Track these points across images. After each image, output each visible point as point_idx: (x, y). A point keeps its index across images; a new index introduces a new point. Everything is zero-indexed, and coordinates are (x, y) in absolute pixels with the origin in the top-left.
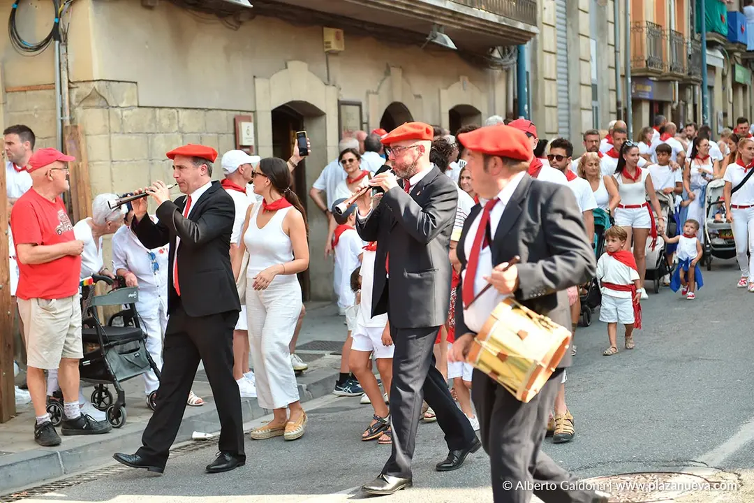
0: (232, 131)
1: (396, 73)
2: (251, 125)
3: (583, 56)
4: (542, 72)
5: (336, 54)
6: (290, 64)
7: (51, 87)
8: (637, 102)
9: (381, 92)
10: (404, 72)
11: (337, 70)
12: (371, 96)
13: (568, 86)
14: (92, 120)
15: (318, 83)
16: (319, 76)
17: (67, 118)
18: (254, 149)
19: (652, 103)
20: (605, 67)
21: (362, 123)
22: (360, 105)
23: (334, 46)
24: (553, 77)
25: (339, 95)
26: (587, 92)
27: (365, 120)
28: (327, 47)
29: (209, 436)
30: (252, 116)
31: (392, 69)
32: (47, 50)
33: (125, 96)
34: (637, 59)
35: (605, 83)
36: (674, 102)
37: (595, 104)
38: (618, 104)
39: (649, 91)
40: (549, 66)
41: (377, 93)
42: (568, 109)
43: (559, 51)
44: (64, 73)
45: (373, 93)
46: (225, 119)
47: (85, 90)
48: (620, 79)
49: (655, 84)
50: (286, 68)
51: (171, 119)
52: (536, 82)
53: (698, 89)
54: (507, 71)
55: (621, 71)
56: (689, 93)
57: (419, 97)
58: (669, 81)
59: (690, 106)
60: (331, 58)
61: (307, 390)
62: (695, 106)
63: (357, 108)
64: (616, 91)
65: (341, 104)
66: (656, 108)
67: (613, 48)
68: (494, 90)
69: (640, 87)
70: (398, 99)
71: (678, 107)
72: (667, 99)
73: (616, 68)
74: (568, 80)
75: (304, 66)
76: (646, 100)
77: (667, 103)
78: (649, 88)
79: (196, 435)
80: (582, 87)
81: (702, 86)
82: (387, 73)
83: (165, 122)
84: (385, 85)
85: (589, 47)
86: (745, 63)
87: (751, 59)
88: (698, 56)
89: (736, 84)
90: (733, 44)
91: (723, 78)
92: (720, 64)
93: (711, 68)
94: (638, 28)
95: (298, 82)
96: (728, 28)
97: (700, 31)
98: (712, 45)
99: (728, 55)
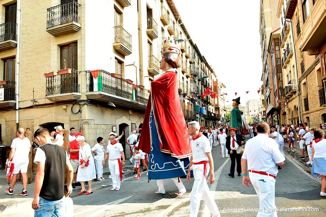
5: (131, 115)
6: (123, 117)
7: (78, 120)
11: (131, 117)
12: (137, 122)
14: (86, 127)
15: (128, 120)
16: (128, 119)
17: (81, 126)
22: (135, 124)
23: (131, 114)
25: (131, 122)
28: (129, 114)
29: (105, 186)
30: (115, 126)
32: (78, 114)
33: (92, 122)
44: (81, 118)
46: (110, 127)
47: (85, 121)
51: (101, 126)
58: (190, 120)
65: (132, 124)
75: (125, 117)
79: (103, 186)
82: (140, 118)
83: (99, 127)
84: (140, 120)
86: (203, 117)
87: (204, 116)
88: (195, 115)
89: (202, 120)
90: (201, 113)
91: (200, 119)
92: (199, 117)
93: (197, 117)
94: (184, 110)
95: (124, 120)
96: (200, 110)
97: (195, 111)
98: (197, 113)
99: (200, 115)
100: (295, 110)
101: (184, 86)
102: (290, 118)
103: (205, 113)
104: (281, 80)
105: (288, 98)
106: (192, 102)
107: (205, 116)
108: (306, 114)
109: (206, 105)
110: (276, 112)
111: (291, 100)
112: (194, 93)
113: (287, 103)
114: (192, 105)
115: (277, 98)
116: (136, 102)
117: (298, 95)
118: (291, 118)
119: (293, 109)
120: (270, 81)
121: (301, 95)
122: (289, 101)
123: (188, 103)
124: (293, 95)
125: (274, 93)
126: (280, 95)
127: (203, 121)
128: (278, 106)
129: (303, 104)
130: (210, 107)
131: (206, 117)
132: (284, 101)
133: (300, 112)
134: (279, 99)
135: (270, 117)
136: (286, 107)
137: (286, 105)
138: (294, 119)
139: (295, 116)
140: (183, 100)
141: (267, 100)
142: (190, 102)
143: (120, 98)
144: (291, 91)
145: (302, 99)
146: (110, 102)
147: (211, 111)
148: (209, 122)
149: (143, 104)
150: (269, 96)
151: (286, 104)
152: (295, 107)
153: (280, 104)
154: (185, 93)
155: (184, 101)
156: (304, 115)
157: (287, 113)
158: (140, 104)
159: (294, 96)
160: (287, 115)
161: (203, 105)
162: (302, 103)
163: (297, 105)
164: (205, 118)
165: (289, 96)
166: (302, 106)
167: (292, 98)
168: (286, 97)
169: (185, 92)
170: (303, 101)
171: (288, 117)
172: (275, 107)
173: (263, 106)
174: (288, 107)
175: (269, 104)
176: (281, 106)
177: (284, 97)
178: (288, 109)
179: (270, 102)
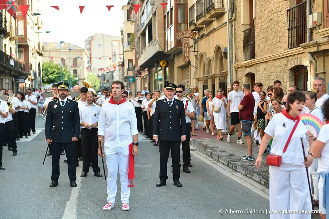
100: (217, 58)
102: (200, 75)
105: (199, 30)
108: (246, 67)
110: (163, 63)
111: (208, 35)
113: (195, 42)
115: (173, 28)
117: (229, 22)
118: (202, 76)
119: (211, 54)
121: (237, 22)
122: (202, 36)
124: (213, 21)
125: (165, 17)
126: (179, 21)
128: (173, 46)
129: (241, 43)
132: (189, 34)
133: (231, 63)
134: (176, 31)
135: (145, 73)
136: (192, 49)
137: (192, 46)
138: (213, 78)
139: (215, 71)
141: (143, 34)
144: (213, 12)
145: (237, 32)
150: (150, 25)
151: (191, 42)
152: (218, 49)
153: (179, 43)
156: (240, 70)
157: (193, 62)
159: (215, 25)
160: (193, 70)
162: (238, 40)
163: (225, 44)
165: (202, 23)
166: (235, 47)
167: (212, 27)
168: (195, 25)
170: (240, 37)
171: (196, 72)
172: (165, 49)
173: (130, 50)
174: (196, 50)
175: (149, 42)
176: (183, 47)
177: (192, 27)
178: (196, 56)
179: (150, 38)
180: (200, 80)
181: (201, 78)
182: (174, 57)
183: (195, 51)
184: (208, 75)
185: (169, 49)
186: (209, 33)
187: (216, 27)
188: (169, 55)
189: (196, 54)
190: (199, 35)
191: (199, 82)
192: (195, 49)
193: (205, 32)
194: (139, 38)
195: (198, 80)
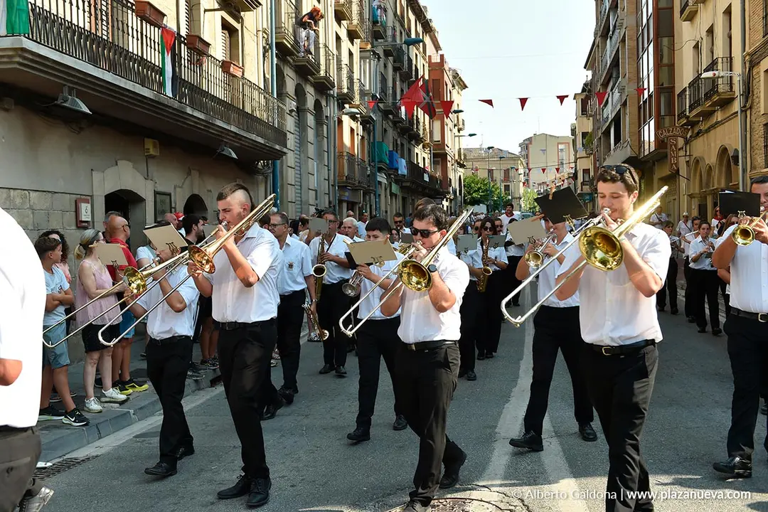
0: (74, 210)
1: (195, 174)
2: (89, 206)
3: (310, 171)
4: (287, 180)
5: (152, 157)
6: (119, 162)
8: (341, 202)
9: (184, 186)
10: (200, 174)
11: (153, 168)
12: (178, 190)
13: (301, 190)
15: (140, 178)
16: (142, 174)
18: (91, 223)
19: (348, 203)
20: (322, 179)
21: (171, 208)
22: (170, 195)
23: (152, 152)
24: (293, 184)
25: (155, 187)
26: (312, 194)
27: (173, 205)
28: (147, 152)
30: (90, 198)
31: (192, 171)
34: (341, 175)
35: (322, 189)
36: (360, 203)
37: (317, 202)
38: (330, 202)
39: (347, 195)
40: (291, 176)
41: (181, 187)
42: (301, 205)
43: (296, 168)
45: (179, 187)
46: (67, 201)
48: (331, 186)
49: (350, 192)
50: (117, 165)
51: (24, 198)
52: (282, 186)
53: (372, 195)
54: (266, 178)
55: (331, 183)
56: (368, 197)
57: (210, 191)
58: (358, 190)
59: (368, 206)
60: (150, 161)
61: (134, 414)
62: (371, 206)
63: (169, 197)
64: (329, 194)
65: (156, 193)
66: (350, 205)
67: (326, 168)
68: (258, 190)
69: (342, 193)
70: (196, 192)
71: (362, 206)
72: (355, 201)
73: (328, 180)
74: (301, 186)
75: (130, 164)
76: (345, 201)
77: (356, 203)
78: (347, 194)
80: (310, 191)
81: (375, 195)
82: (189, 174)
83: (19, 201)
84: (187, 182)
85: (312, 165)
86: (397, 182)
87: (399, 180)
88: (373, 175)
89: (392, 194)
90: (391, 170)
91: (386, 189)
92: (384, 181)
93: (380, 183)
94: (341, 156)
95: (126, 176)
96: (389, 160)
97: (373, 161)
98: (380, 170)
99: (388, 176)
100: (721, 164)
101: (339, 69)
102: (694, 189)
103: (403, 169)
104: (665, 60)
105: (693, 124)
106: (363, 130)
107: (402, 182)
109: (405, 142)
111: (708, 131)
112: (374, 97)
113: (687, 142)
114: (363, 137)
115: (652, 123)
116: (176, 105)
117: (742, 111)
118: (697, 191)
119: (712, 159)
120: (626, 67)
121: (754, 111)
122: (698, 133)
123: (352, 130)
124: (715, 111)
125: (640, 108)
126: (663, 113)
127: (396, 195)
128: (653, 149)
129: (760, 142)
130: (418, 150)
131: (404, 184)
132: (677, 132)
133: (744, 171)
134: (657, 127)
136: (682, 153)
137: (683, 148)
138: (715, 193)
139: (719, 182)
140: (336, 119)
141: (607, 133)
142: (357, 127)
143: (108, 77)
144: (716, 98)
145: (755, 125)
146: (66, 94)
147: (421, 165)
148: (413, 200)
149: (201, 116)
150: (617, 120)
151: (681, 142)
152: (724, 151)
153: (660, 143)
154: (344, 94)
155: (340, 122)
157: (683, 171)
158: (191, 113)
159: (719, 116)
160: (683, 183)
161: (396, 140)
162: (755, 137)
163: (735, 144)
164: (402, 188)
165: (698, 115)
166: (751, 147)
167: (714, 120)
168: (688, 117)
169: (345, 91)
170: (759, 133)
171: (688, 186)
172: (639, 153)
173: (585, 155)
174: (688, 154)
175: (615, 145)
176: (668, 150)
177: (681, 120)
178: (687, 162)
179: (617, 139)
180: (694, 197)
181: (697, 194)
182: (654, 164)
183: (686, 155)
184: (708, 190)
185: (647, 153)
186: (709, 128)
187: (719, 120)
188: (646, 162)
189: (688, 160)
190: (693, 132)
191: (693, 199)
192: (686, 151)
193: (703, 127)
194: (600, 138)
195: (691, 196)
